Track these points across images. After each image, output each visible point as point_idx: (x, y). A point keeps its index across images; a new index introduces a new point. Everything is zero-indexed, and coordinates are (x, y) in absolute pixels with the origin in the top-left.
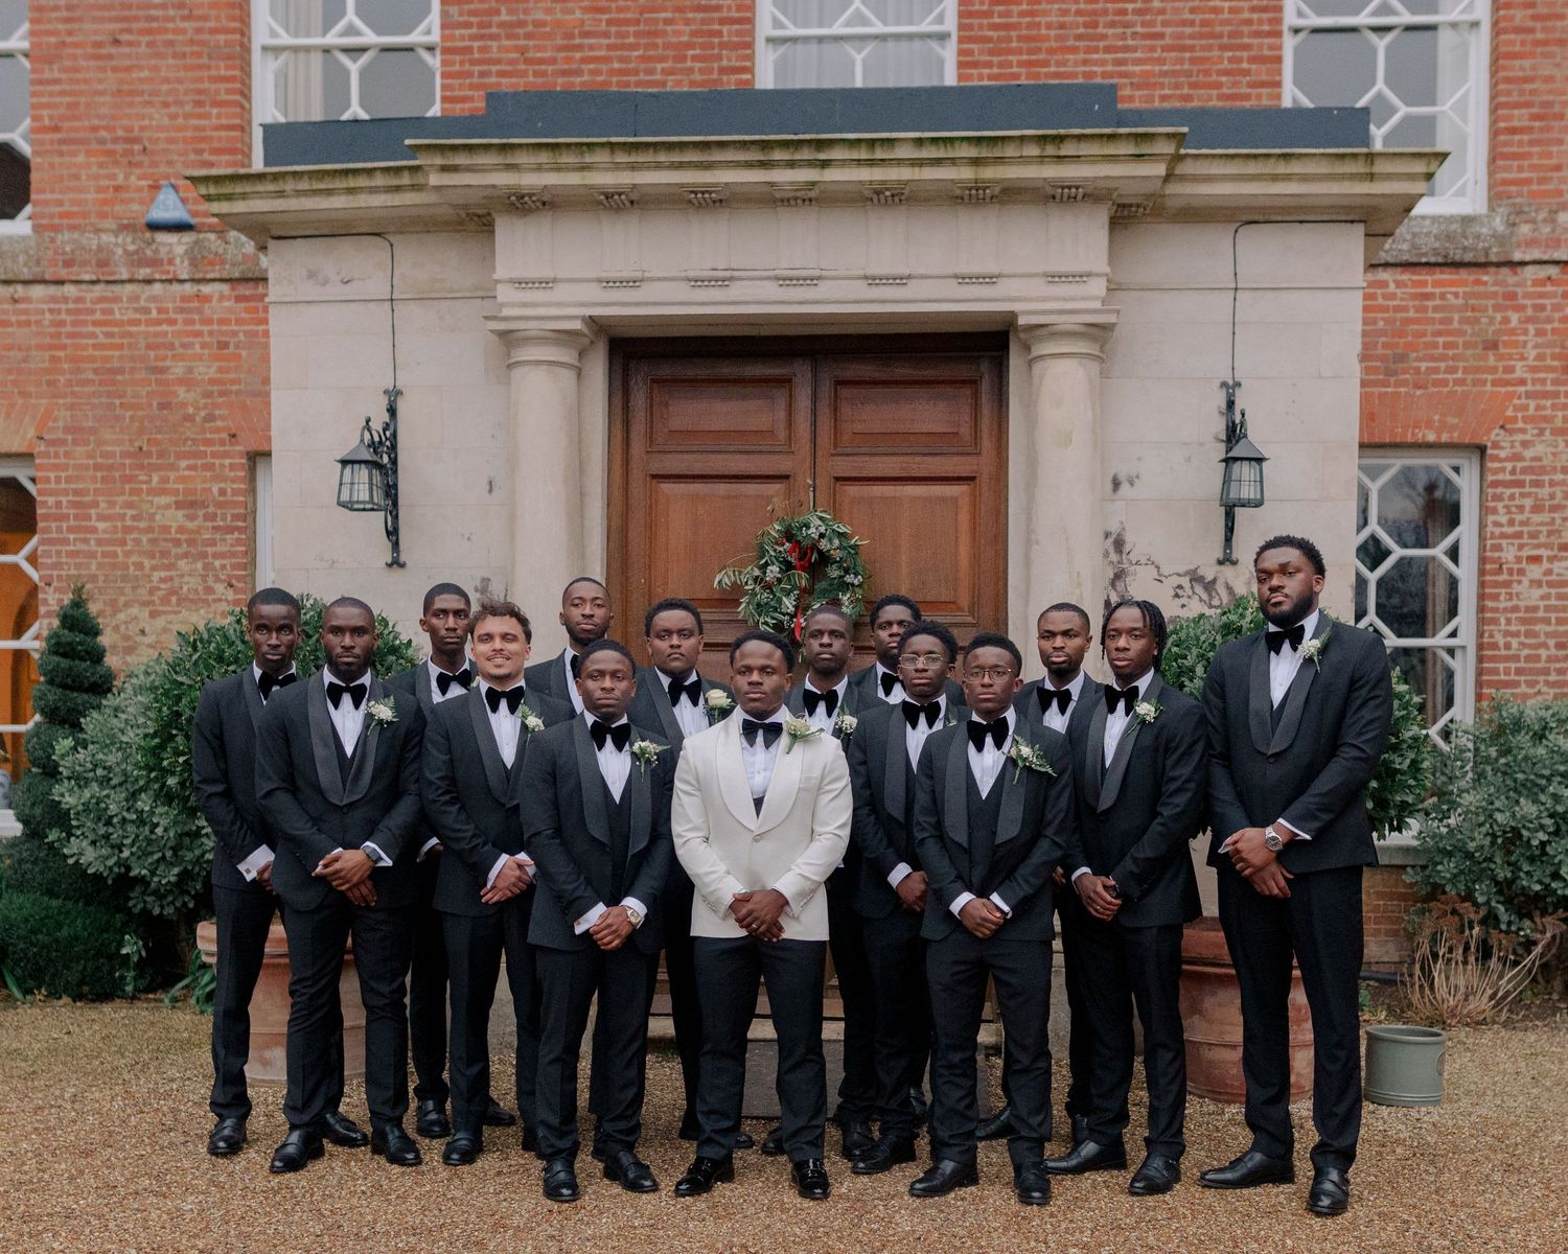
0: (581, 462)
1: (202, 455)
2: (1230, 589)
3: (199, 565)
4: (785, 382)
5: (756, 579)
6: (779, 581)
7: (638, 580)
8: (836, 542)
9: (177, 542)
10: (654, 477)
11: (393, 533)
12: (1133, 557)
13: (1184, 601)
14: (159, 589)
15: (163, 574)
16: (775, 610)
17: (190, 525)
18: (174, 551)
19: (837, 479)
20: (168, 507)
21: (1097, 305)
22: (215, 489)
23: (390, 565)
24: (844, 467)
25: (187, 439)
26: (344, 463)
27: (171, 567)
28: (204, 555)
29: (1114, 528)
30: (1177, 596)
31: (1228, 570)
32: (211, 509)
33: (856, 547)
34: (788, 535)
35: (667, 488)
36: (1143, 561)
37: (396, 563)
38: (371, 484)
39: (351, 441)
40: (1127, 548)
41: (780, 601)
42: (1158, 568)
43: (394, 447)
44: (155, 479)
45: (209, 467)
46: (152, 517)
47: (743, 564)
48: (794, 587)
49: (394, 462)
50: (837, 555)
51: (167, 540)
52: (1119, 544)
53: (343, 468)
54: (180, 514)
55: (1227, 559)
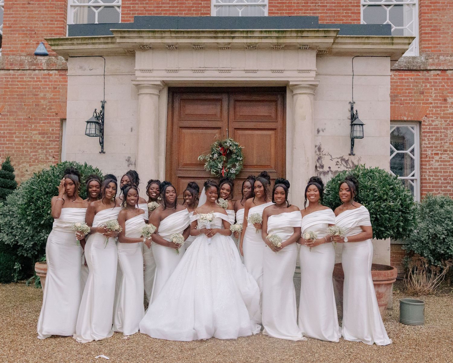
0: (159, 123)
1: (48, 119)
2: (353, 163)
3: (45, 151)
4: (220, 100)
5: (210, 158)
6: (217, 158)
7: (175, 157)
8: (235, 147)
9: (38, 144)
10: (180, 127)
11: (102, 143)
12: (324, 153)
13: (339, 166)
14: (32, 158)
15: (34, 154)
16: (216, 167)
17: (43, 139)
18: (37, 147)
19: (235, 129)
20: (36, 134)
21: (313, 79)
22: (51, 129)
23: (100, 153)
24: (237, 125)
25: (43, 115)
26: (88, 122)
27: (36, 152)
28: (46, 148)
29: (318, 144)
30: (337, 164)
31: (352, 157)
32: (49, 135)
33: (240, 149)
34: (220, 145)
35: (184, 131)
36: (327, 154)
37: (102, 152)
38: (96, 128)
39: (90, 116)
40: (322, 150)
41: (218, 165)
42: (331, 156)
43: (103, 118)
44: (33, 126)
45: (49, 123)
46: (32, 137)
47: (206, 154)
48: (222, 161)
49: (103, 122)
50: (235, 151)
51: (35, 144)
52: (319, 149)
53: (87, 124)
54: (40, 136)
55: (352, 154)
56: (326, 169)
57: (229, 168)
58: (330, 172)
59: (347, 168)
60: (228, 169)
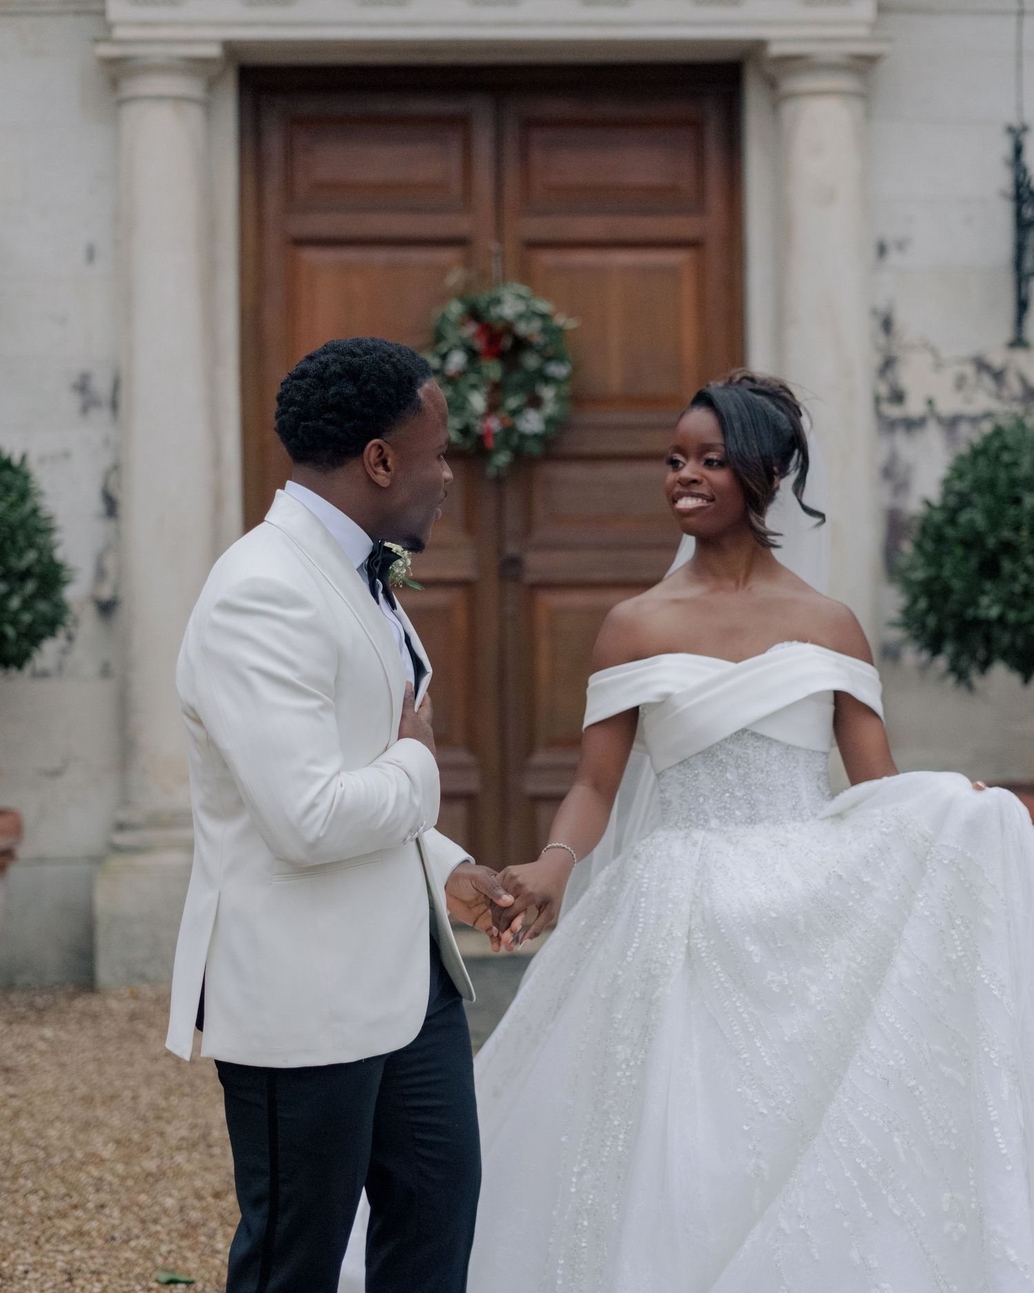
4: (462, 123)
6: (463, 373)
8: (537, 325)
10: (293, 240)
12: (905, 340)
13: (967, 393)
16: (460, 410)
19: (529, 244)
21: (862, 31)
24: (538, 227)
29: (881, 305)
30: (959, 387)
31: (1019, 356)
33: (560, 331)
34: (475, 315)
36: (919, 346)
40: (897, 329)
41: (466, 398)
42: (935, 353)
48: (486, 380)
50: (539, 339)
52: (887, 324)
55: (1018, 342)
56: (914, 406)
57: (516, 412)
58: (931, 421)
59: (1001, 401)
60: (508, 415)
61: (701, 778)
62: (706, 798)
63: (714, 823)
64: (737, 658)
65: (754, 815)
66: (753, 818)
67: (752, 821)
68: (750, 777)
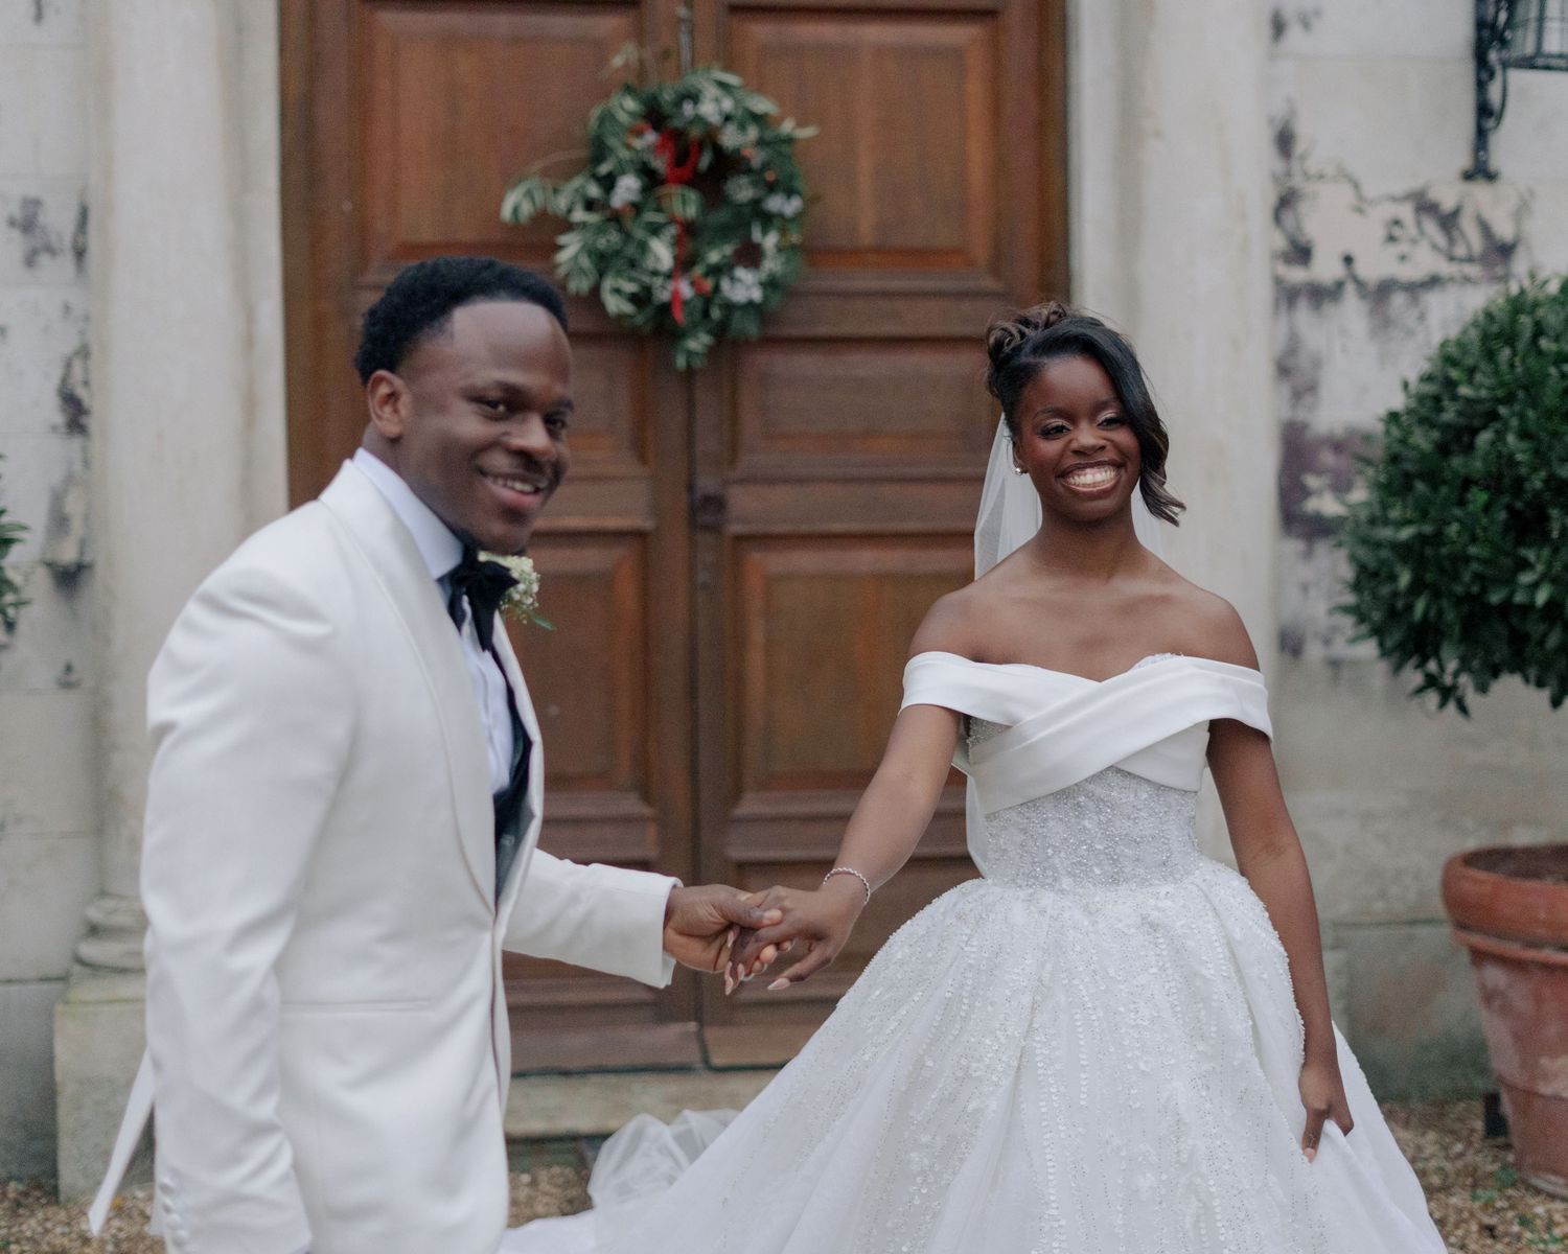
2: (1485, 229)
5: (590, 204)
6: (637, 208)
8: (753, 133)
12: (1312, 165)
13: (1404, 247)
16: (634, 264)
19: (733, 8)
29: (1278, 109)
30: (1391, 239)
31: (1480, 191)
33: (787, 143)
34: (656, 117)
36: (1331, 173)
40: (1300, 147)
41: (643, 247)
42: (1356, 186)
47: (557, 174)
48: (672, 221)
50: (757, 158)
52: (1285, 141)
55: (1480, 171)
56: (1325, 268)
57: (716, 271)
58: (1350, 290)
59: (1452, 259)
60: (707, 275)
61: (1051, 823)
62: (1056, 850)
63: (1066, 883)
64: (1098, 675)
65: (1117, 873)
66: (1116, 877)
67: (1114, 880)
68: (1112, 826)
